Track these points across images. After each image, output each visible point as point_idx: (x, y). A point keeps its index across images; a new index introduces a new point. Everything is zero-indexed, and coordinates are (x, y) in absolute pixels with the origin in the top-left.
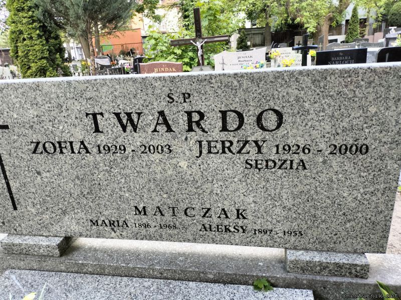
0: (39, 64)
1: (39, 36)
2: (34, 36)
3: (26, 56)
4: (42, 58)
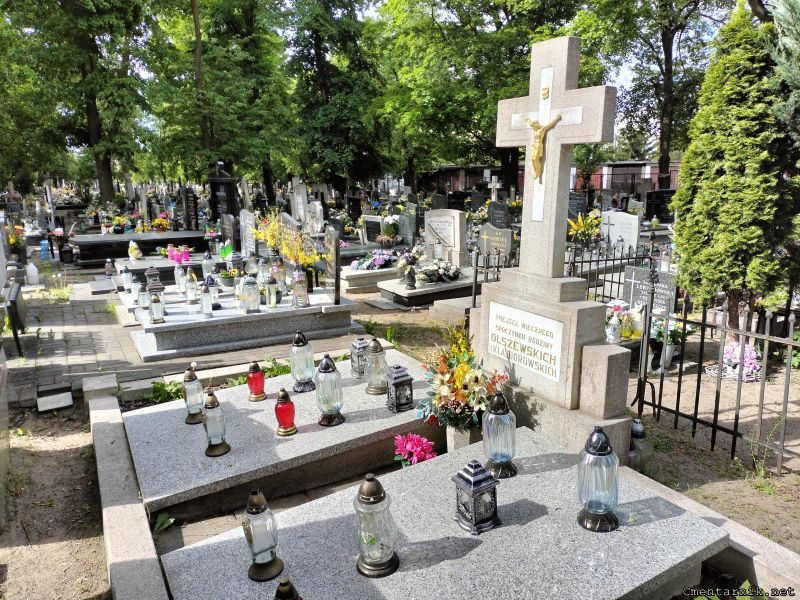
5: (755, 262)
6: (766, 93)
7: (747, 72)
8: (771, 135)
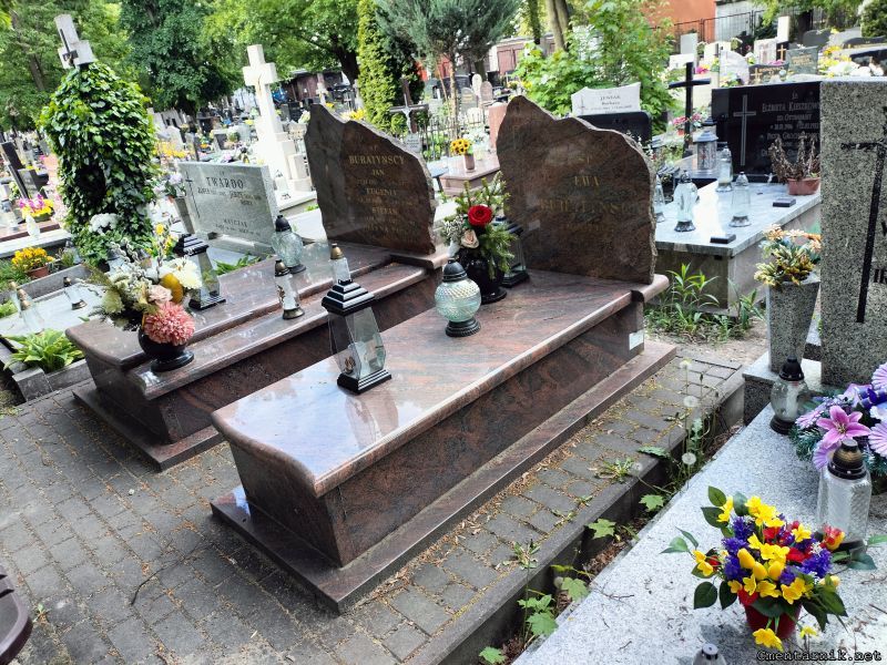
0: (383, 109)
1: (386, 73)
2: (381, 74)
3: (372, 98)
4: (388, 101)
5: (393, 119)
6: (380, 37)
7: (370, 28)
8: (386, 57)
